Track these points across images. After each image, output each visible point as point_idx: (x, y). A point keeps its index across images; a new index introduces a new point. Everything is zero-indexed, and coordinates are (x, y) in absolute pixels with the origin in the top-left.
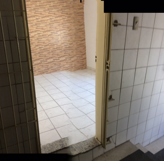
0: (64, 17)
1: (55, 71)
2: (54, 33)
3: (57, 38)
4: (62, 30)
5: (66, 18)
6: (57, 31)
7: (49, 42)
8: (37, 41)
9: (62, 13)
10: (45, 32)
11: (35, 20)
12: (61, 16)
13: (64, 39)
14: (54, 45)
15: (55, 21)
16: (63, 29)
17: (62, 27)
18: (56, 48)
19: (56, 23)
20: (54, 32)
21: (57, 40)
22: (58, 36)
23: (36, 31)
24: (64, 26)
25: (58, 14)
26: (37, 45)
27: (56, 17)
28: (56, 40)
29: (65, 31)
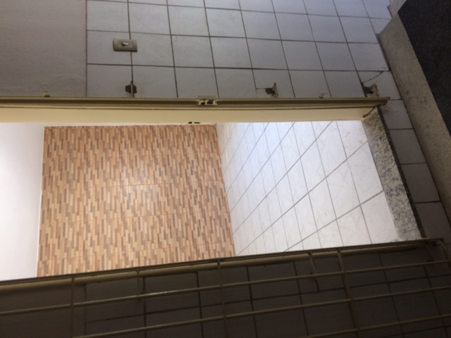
0: (89, 176)
1: (223, 200)
2: (129, 201)
3: (142, 194)
4: (121, 182)
5: (91, 172)
6: (123, 194)
7: (151, 215)
8: (149, 243)
9: (78, 181)
10: (125, 224)
11: (94, 249)
12: (86, 183)
13: (145, 176)
14: (159, 202)
15: (97, 200)
16: (118, 179)
17: (115, 183)
18: (168, 196)
19: (105, 196)
20: (126, 202)
21: (146, 193)
22: (136, 192)
23: (124, 248)
24: (113, 176)
25: (81, 191)
26: (160, 244)
27: (88, 197)
28: (146, 197)
29: (124, 175)
